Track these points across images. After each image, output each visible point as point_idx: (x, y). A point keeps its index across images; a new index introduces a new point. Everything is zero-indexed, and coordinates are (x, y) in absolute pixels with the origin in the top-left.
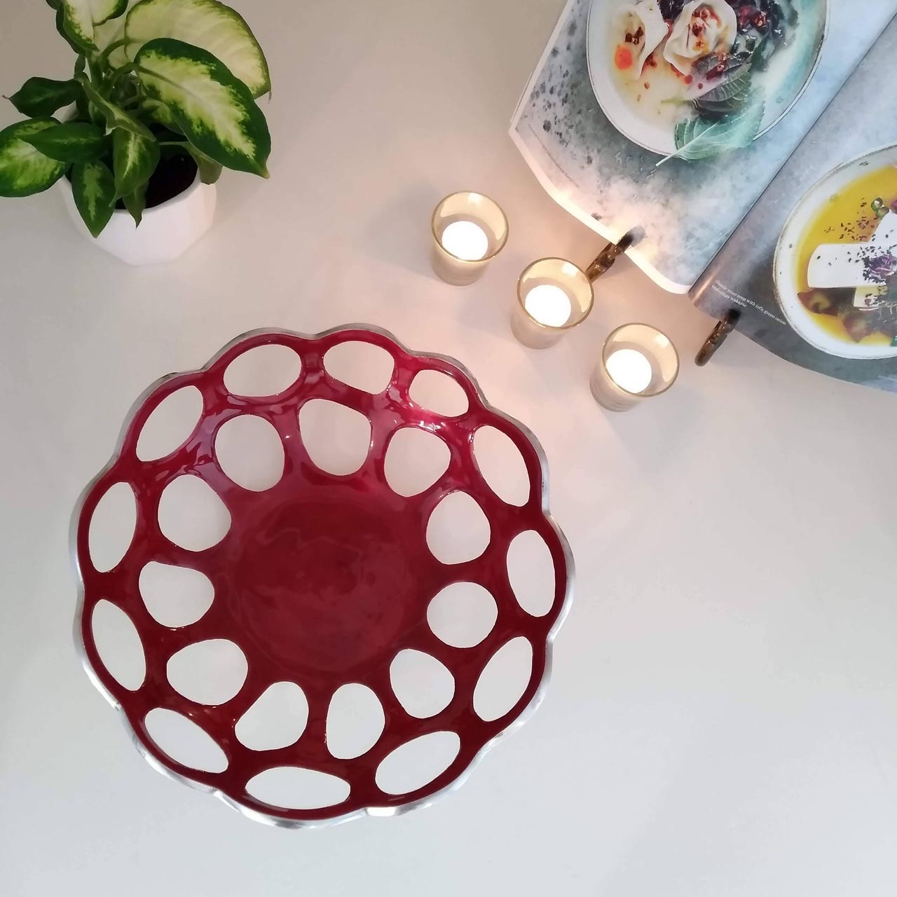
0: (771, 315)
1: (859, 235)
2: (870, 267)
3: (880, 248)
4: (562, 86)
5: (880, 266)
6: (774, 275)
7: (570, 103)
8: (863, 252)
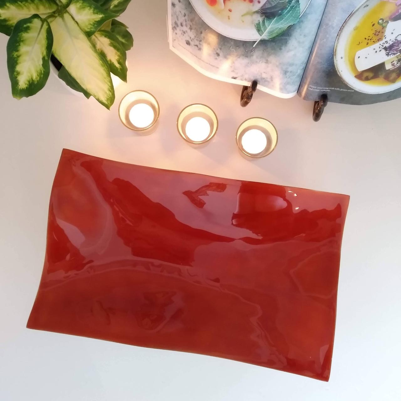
0: (345, 90)
1: (377, 39)
2: (388, 50)
3: (390, 40)
4: (186, 21)
5: (394, 47)
6: (338, 73)
7: (194, 29)
8: (382, 46)
